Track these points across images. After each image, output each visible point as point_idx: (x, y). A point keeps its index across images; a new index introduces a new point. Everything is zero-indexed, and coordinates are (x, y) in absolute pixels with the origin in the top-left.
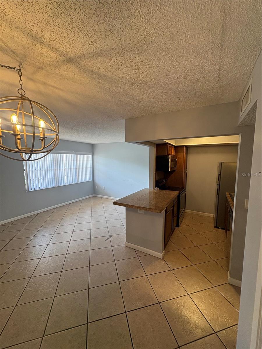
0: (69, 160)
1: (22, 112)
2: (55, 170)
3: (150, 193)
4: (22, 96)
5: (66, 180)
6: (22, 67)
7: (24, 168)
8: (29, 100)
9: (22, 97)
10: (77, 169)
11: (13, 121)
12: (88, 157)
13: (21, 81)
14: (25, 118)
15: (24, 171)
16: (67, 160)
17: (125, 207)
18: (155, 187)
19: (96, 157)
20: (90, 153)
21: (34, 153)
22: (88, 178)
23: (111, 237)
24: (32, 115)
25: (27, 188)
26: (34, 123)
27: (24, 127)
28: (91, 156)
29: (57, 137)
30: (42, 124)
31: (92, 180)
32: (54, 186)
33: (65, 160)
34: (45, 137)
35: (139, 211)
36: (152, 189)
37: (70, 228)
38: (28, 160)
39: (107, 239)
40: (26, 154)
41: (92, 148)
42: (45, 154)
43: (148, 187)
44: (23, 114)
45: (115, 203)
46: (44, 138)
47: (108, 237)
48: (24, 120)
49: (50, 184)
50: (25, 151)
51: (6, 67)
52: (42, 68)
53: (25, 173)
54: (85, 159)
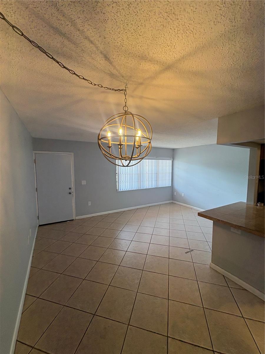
0: (151, 165)
1: (125, 125)
2: (139, 175)
3: (248, 208)
4: (126, 111)
5: (148, 184)
6: (127, 87)
7: (117, 172)
8: (131, 114)
9: (126, 113)
10: (157, 174)
11: (119, 134)
12: (169, 162)
13: (126, 99)
14: (127, 130)
15: (117, 174)
16: (149, 165)
17: (212, 221)
18: (258, 202)
19: (176, 162)
20: (170, 158)
21: (133, 160)
22: (167, 183)
23: (192, 251)
24: (134, 128)
25: (118, 189)
26: (135, 134)
27: (126, 137)
28: (171, 161)
29: (149, 144)
30: (139, 133)
31: (170, 185)
32: (137, 188)
33: (147, 165)
34: (142, 144)
35: (232, 229)
36: (252, 203)
37: (149, 230)
38: (127, 166)
39: (188, 252)
40: (126, 160)
41: (172, 154)
42: (140, 160)
43: (245, 201)
44: (125, 127)
45: (200, 214)
46: (140, 146)
47: (189, 250)
48: (126, 131)
49: (135, 187)
50: (125, 158)
51: (117, 90)
52: (141, 84)
53: (117, 176)
54: (165, 164)
